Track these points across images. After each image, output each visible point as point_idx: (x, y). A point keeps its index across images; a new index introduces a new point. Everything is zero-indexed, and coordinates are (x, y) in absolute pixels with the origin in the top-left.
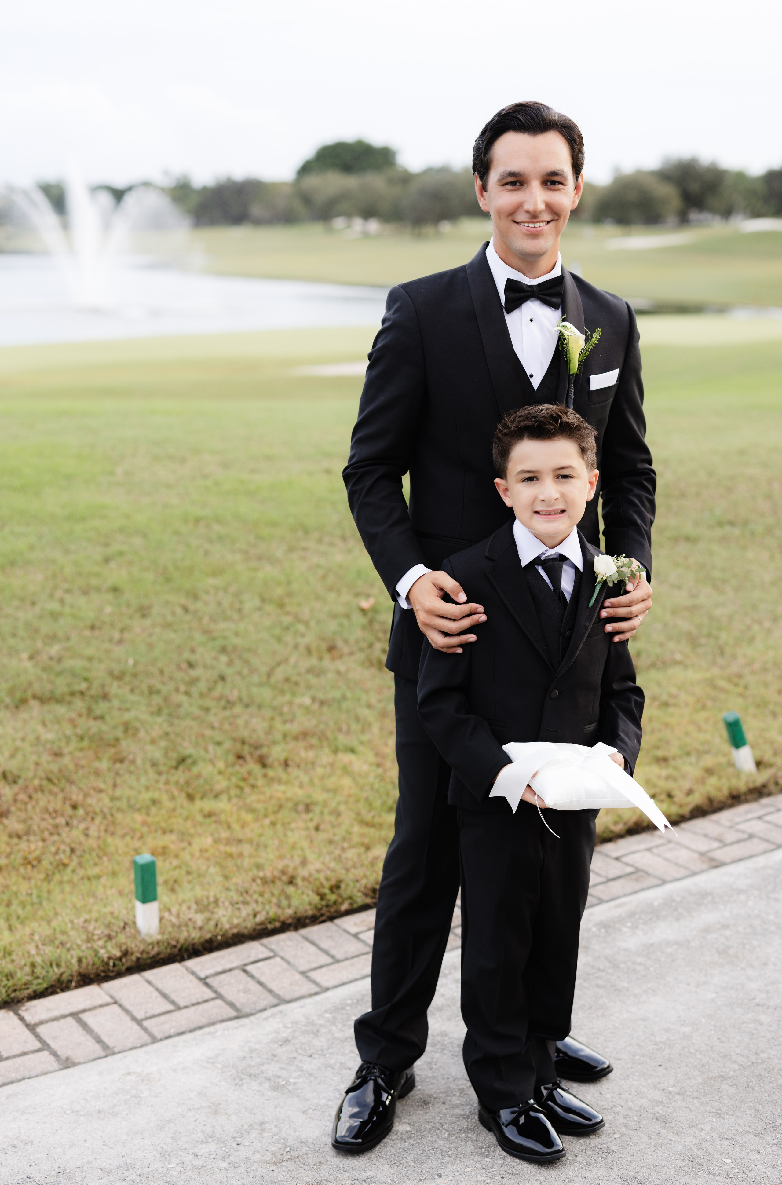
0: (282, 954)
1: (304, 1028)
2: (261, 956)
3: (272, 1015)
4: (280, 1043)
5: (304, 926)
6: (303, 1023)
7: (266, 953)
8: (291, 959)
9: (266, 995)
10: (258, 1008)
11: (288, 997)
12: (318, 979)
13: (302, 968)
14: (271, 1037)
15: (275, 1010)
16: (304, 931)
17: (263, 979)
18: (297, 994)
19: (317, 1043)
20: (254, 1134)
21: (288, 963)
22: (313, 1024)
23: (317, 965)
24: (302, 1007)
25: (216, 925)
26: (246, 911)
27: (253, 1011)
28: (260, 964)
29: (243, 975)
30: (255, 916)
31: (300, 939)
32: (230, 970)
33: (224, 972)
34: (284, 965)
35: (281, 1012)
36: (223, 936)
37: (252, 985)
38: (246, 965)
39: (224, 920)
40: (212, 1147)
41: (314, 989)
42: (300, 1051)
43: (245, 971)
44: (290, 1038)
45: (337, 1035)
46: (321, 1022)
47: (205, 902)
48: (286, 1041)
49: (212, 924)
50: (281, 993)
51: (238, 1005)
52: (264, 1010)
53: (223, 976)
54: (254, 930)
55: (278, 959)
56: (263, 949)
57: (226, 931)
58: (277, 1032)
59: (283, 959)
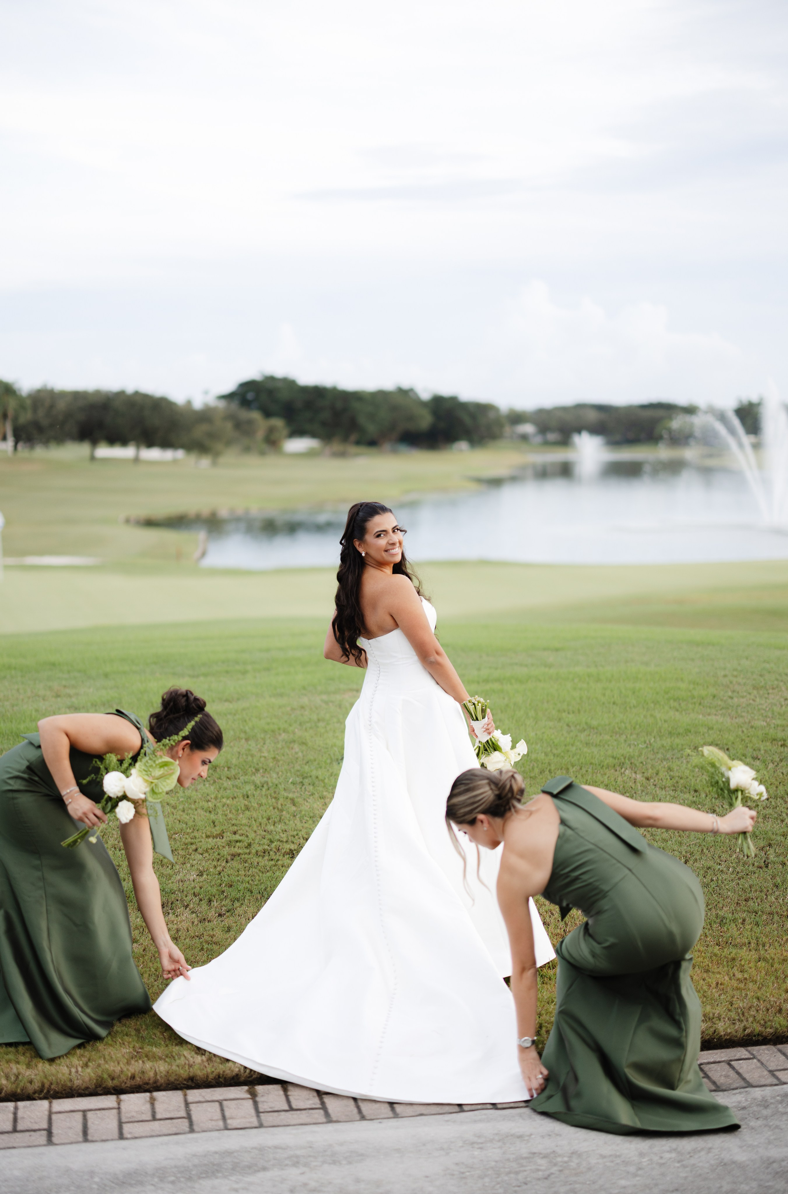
0: (759, 1057)
1: (759, 1103)
2: (743, 1057)
3: (740, 1093)
4: (739, 1109)
5: (782, 1043)
6: (759, 1100)
7: (748, 1055)
8: (765, 1062)
9: (740, 1080)
10: (732, 1088)
11: (755, 1084)
12: (780, 1077)
13: (770, 1068)
14: (734, 1104)
15: (742, 1090)
16: (780, 1047)
17: (741, 1071)
18: (762, 1083)
19: (765, 1112)
20: (703, 1153)
21: (762, 1064)
22: (766, 1101)
23: (782, 1068)
24: (762, 1091)
25: (715, 1031)
26: (739, 1026)
27: (728, 1089)
28: (741, 1062)
29: (727, 1067)
30: (745, 1030)
31: (776, 1050)
32: (719, 1062)
33: (714, 1063)
34: (759, 1064)
35: (746, 1092)
36: (718, 1039)
37: (732, 1073)
38: (731, 1060)
39: (721, 1029)
40: (673, 1155)
41: (775, 1081)
42: (751, 1115)
43: (729, 1064)
44: (747, 1107)
45: (780, 1110)
46: (772, 1101)
47: (711, 1015)
48: (744, 1108)
49: (712, 1030)
50: (751, 1081)
51: (718, 1083)
52: (736, 1089)
53: (713, 1065)
54: (743, 1039)
55: (755, 1060)
56: (747, 1053)
57: (721, 1036)
58: (740, 1102)
59: (759, 1060)
